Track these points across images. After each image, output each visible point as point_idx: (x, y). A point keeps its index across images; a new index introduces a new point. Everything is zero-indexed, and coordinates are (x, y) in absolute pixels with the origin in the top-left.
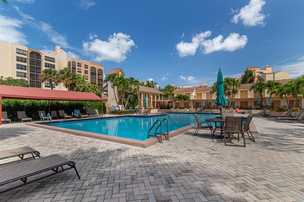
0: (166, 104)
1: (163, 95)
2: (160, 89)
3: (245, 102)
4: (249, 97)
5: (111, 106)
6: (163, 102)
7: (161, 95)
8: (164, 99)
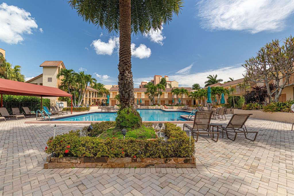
0: (101, 102)
1: (97, 92)
2: (92, 86)
3: (163, 101)
4: (165, 98)
5: (55, 102)
6: (97, 99)
7: (95, 92)
8: (98, 97)
